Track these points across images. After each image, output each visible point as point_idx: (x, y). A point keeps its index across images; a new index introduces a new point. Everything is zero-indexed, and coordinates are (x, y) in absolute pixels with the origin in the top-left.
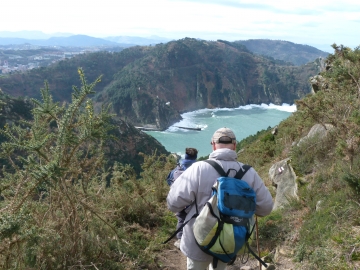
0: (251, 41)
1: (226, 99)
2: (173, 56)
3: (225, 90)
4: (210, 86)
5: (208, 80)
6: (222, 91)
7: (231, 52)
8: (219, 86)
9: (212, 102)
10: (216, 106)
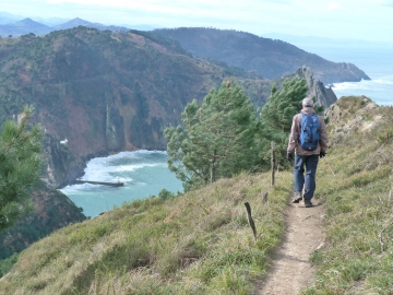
0: (183, 31)
1: (155, 135)
2: (63, 60)
3: (154, 119)
4: (128, 112)
5: (124, 101)
6: (149, 121)
7: (159, 54)
8: (143, 112)
9: (132, 140)
10: (140, 147)
